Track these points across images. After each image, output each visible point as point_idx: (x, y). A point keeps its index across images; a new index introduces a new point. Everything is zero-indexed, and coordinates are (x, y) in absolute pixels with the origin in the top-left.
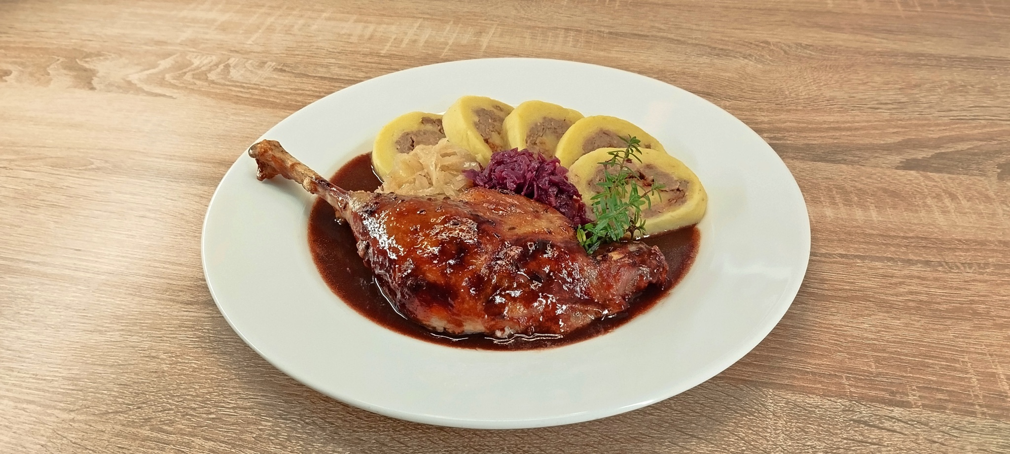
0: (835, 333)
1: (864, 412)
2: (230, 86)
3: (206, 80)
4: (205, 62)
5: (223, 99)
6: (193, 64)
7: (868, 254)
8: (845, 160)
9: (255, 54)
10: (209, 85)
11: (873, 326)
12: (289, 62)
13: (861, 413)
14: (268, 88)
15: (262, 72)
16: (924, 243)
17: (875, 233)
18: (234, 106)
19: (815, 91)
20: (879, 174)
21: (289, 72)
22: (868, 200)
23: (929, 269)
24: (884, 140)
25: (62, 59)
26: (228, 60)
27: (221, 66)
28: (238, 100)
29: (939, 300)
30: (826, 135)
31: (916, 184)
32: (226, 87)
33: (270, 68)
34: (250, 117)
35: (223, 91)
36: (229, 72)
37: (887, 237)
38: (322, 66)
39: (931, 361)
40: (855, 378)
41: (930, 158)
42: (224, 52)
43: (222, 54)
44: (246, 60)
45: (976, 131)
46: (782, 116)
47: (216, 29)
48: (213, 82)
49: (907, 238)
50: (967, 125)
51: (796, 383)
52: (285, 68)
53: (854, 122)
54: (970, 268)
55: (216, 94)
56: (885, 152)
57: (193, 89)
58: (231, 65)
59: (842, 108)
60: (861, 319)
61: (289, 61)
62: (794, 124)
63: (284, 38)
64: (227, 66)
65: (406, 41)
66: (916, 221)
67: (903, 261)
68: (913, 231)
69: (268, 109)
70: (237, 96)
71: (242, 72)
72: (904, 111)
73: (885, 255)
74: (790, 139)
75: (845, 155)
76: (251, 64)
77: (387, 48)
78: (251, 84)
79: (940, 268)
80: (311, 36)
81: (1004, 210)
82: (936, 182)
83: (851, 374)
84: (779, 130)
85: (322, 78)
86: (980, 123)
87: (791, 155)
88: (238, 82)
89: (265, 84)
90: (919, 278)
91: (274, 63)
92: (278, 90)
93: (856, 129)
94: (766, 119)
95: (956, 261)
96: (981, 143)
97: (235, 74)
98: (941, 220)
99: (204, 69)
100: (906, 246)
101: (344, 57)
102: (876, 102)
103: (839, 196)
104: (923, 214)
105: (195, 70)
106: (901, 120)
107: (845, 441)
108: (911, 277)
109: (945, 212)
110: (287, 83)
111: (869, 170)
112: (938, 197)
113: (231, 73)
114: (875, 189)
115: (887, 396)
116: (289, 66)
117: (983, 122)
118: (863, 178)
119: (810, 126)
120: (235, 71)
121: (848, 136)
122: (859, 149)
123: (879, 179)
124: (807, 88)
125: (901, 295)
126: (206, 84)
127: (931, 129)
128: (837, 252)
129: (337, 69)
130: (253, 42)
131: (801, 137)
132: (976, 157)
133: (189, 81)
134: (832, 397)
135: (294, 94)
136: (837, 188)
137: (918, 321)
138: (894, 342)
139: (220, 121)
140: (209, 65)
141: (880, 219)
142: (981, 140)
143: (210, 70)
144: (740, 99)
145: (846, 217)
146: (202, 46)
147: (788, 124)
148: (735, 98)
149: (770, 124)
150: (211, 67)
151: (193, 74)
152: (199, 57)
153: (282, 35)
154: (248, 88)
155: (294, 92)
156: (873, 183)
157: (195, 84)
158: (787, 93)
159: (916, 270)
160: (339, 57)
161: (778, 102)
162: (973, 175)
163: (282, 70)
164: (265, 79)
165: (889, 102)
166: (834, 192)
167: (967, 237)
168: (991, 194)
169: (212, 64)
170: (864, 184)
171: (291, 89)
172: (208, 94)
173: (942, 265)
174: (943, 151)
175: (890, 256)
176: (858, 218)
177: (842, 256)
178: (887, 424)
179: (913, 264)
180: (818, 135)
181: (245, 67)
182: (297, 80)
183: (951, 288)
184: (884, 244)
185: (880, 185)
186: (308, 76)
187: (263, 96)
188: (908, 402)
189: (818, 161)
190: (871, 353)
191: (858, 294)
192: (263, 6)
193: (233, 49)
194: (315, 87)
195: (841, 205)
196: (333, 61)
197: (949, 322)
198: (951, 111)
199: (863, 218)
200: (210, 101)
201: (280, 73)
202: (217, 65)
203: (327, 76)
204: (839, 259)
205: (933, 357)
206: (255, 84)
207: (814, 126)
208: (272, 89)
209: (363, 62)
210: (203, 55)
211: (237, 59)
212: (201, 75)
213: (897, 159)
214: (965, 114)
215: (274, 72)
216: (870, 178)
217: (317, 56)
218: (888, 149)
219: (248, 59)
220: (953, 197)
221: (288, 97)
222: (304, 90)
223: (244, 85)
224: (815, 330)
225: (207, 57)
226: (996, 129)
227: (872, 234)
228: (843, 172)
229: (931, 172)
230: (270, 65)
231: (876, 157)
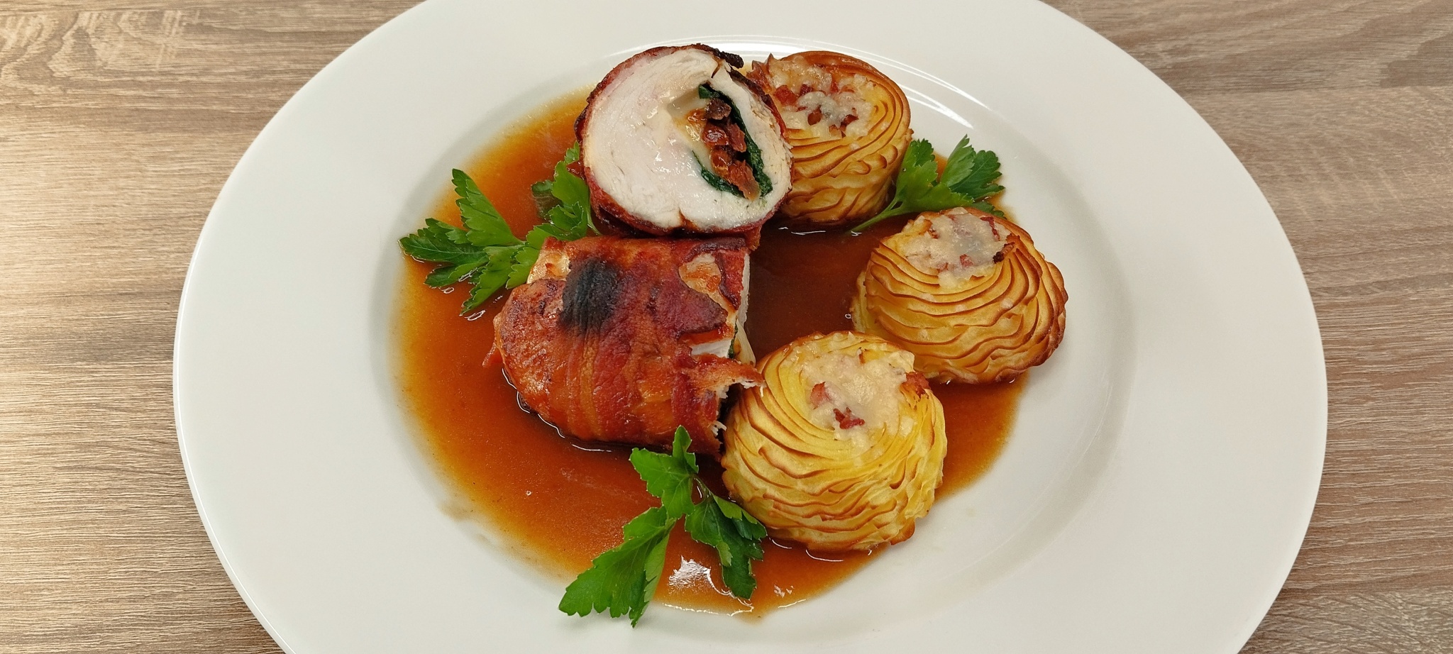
0: (1439, 451)
2: (109, 86)
3: (51, 79)
4: (29, 32)
5: (110, 124)
7: (1416, 274)
8: (1302, 81)
10: (65, 91)
14: (194, 78)
15: (165, 40)
17: (1407, 228)
18: (140, 137)
20: (1362, 103)
21: (221, 30)
22: (1370, 159)
24: (1340, 29)
26: (76, 17)
27: (69, 38)
28: (143, 120)
30: (1249, 31)
31: (1422, 112)
32: (104, 91)
33: (176, 25)
34: (191, 160)
35: (100, 104)
36: (92, 51)
37: (1428, 231)
41: (1419, 56)
44: (113, 13)
48: (67, 82)
51: (1427, 568)
52: (207, 21)
55: (92, 113)
56: (1352, 54)
57: (33, 109)
58: (90, 31)
62: (1192, 16)
64: (81, 35)
69: (222, 135)
70: (137, 110)
71: (120, 46)
73: (1440, 271)
74: (1201, 48)
75: (1297, 69)
76: (130, 21)
78: (152, 74)
82: (1446, 104)
84: (1178, 32)
85: (299, 35)
87: (1218, 83)
88: (124, 73)
89: (184, 70)
91: (179, 13)
92: (219, 80)
93: (1290, 12)
94: (1145, 12)
97: (109, 52)
99: (33, 50)
103: (1323, 159)
105: (14, 58)
110: (231, 60)
111: (1345, 95)
113: (99, 54)
114: (1370, 135)
116: (215, 16)
118: (1344, 115)
119: (1219, 16)
120: (103, 45)
121: (1284, 28)
122: (1312, 54)
123: (1367, 113)
126: (54, 89)
128: (1371, 280)
131: (1215, 42)
133: (15, 89)
135: (258, 85)
136: (1314, 143)
139: (130, 182)
140: (41, 39)
141: (1403, 195)
143: (49, 53)
145: (1353, 201)
147: (1183, 16)
149: (1155, 20)
150: (45, 43)
151: (17, 69)
152: (9, 21)
154: (154, 86)
155: (255, 80)
156: (1360, 121)
157: (33, 95)
163: (204, 29)
164: (178, 55)
166: (1315, 152)
169: (45, 35)
170: (1352, 127)
171: (246, 73)
172: (71, 116)
174: (1430, 38)
175: (1447, 270)
176: (1372, 200)
177: (1383, 285)
180: (1240, 32)
181: (120, 32)
182: (249, 47)
184: (1431, 248)
185: (1373, 125)
186: (267, 35)
187: (195, 101)
189: (1263, 90)
191: (1438, 359)
194: (295, 61)
195: (1336, 179)
199: (1378, 199)
201: (203, 37)
202: (58, 35)
203: (305, 27)
204: (1381, 293)
206: (162, 73)
207: (1225, 15)
208: (204, 79)
210: (17, 15)
211: (95, 15)
212: (35, 68)
213: (1372, 65)
215: (190, 36)
216: (1353, 112)
218: (1353, 46)
219: (119, 11)
221: (250, 96)
222: (274, 73)
223: (141, 79)
224: (1407, 451)
225: (27, 20)
227: (1406, 231)
228: (1309, 107)
229: (1432, 85)
230: (174, 19)
231: (1344, 66)
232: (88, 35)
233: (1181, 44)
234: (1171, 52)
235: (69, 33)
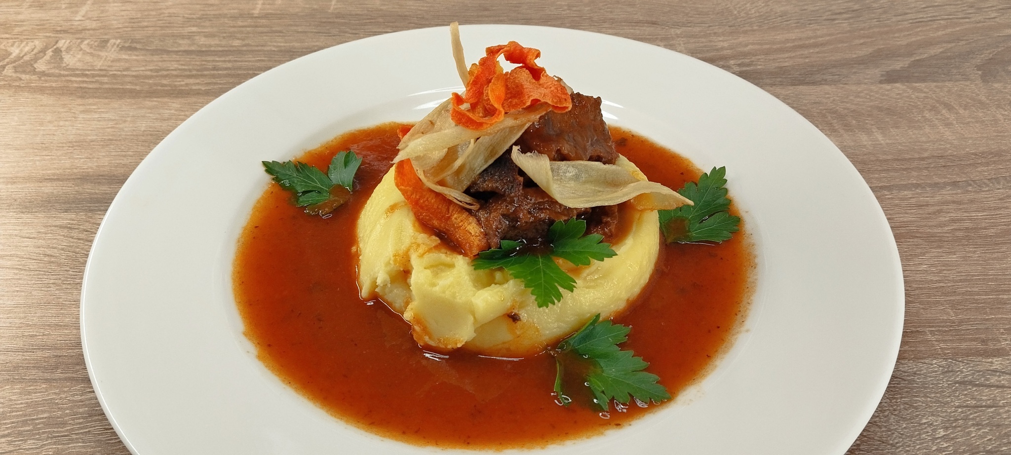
1: (964, 370)
2: (67, 76)
3: (34, 72)
4: (27, 49)
5: (63, 94)
6: (10, 54)
7: (892, 183)
8: (826, 80)
9: (91, 32)
10: (40, 78)
11: (932, 265)
12: (138, 36)
13: (962, 372)
14: (119, 73)
15: (107, 54)
16: (942, 162)
17: (889, 158)
18: (79, 101)
19: (763, 7)
20: (865, 92)
21: (141, 49)
22: (867, 121)
23: (959, 191)
24: (855, 54)
26: (57, 42)
27: (50, 53)
28: (83, 93)
29: (983, 225)
30: (793, 55)
31: (907, 97)
32: (64, 79)
33: (115, 46)
34: (107, 112)
35: (60, 84)
36: (62, 59)
37: (903, 160)
38: (183, 37)
39: (1005, 297)
40: (939, 331)
41: (908, 67)
42: (48, 34)
43: (47, 37)
44: (79, 41)
45: (940, 33)
46: (741, 39)
47: (31, 6)
48: (43, 74)
49: (923, 159)
50: (928, 28)
52: (134, 45)
53: (816, 37)
54: (999, 183)
55: (53, 89)
56: (862, 67)
57: (19, 87)
58: (63, 49)
59: (798, 23)
60: (917, 261)
61: (138, 35)
62: (757, 47)
63: (123, 8)
64: (58, 51)
66: (924, 139)
67: (930, 185)
68: (926, 150)
69: (128, 100)
70: (81, 87)
71: (79, 56)
72: (861, 19)
73: (910, 182)
74: (759, 63)
75: (823, 74)
76: (88, 44)
77: (259, 6)
78: (94, 70)
79: (970, 188)
81: (1003, 115)
82: (925, 92)
83: (933, 327)
84: (745, 55)
85: (188, 52)
86: (940, 23)
87: (768, 81)
88: (77, 69)
89: (114, 68)
90: (954, 202)
91: (119, 41)
92: (134, 73)
93: (822, 45)
94: (726, 44)
95: (982, 177)
96: (950, 45)
97: (70, 60)
98: (948, 134)
99: (27, 58)
100: (926, 168)
101: (207, 23)
102: (829, 13)
103: (835, 121)
104: (927, 130)
105: (15, 62)
106: (862, 29)
107: (960, 410)
108: (946, 203)
109: (948, 125)
110: (144, 64)
111: (854, 88)
112: (933, 109)
113: (65, 60)
114: (869, 109)
115: (980, 346)
116: (140, 43)
117: (942, 22)
118: (851, 98)
119: (775, 47)
120: (69, 56)
121: (817, 53)
122: (834, 66)
123: (868, 97)
124: (754, 5)
125: (945, 225)
126: (34, 77)
127: (896, 35)
129: (203, 39)
130: (83, 17)
131: (770, 60)
132: (953, 61)
133: (11, 77)
134: (925, 358)
135: (157, 76)
137: (974, 252)
138: (961, 281)
139: (67, 123)
140: (34, 53)
141: (888, 141)
142: (949, 42)
143: (36, 59)
144: (689, 25)
145: (853, 144)
146: (17, 30)
148: (684, 25)
149: (732, 49)
150: (35, 55)
151: (14, 67)
152: (16, 44)
153: (120, 4)
154: (94, 76)
155: (155, 74)
156: (863, 102)
157: (21, 79)
158: (735, 12)
159: (947, 194)
160: (202, 24)
161: (730, 24)
162: (957, 81)
163: (131, 49)
164: (113, 61)
165: (843, 11)
166: (829, 118)
167: (981, 149)
168: (983, 99)
169: (35, 51)
170: (856, 104)
171: (151, 70)
172: (42, 90)
173: (970, 185)
174: (917, 58)
175: (915, 182)
176: (865, 143)
178: (993, 380)
179: (942, 188)
180: (787, 55)
181: (81, 50)
182: (156, 58)
183: (990, 209)
184: (904, 170)
185: (872, 104)
186: (168, 52)
187: (117, 83)
188: (1003, 349)
190: (943, 299)
193: (59, 29)
194: (182, 65)
195: (842, 132)
196: (194, 29)
197: (1004, 249)
198: (907, 14)
199: (870, 143)
200: (45, 99)
201: (129, 52)
202: (43, 51)
203: (193, 48)
205: (1005, 291)
206: (101, 70)
207: (778, 46)
208: (125, 73)
209: (234, 27)
210: (22, 41)
211: (68, 42)
212: (25, 66)
213: (876, 72)
214: (921, 16)
215: (122, 52)
216: (859, 97)
217: (172, 25)
218: (864, 62)
219: (83, 39)
220: (949, 108)
221: (151, 82)
222: (168, 70)
223: (87, 72)
225: (27, 43)
226: (958, 29)
227: (888, 160)
228: (828, 94)
229: (916, 83)
230: (115, 44)
231: (855, 73)
232: (61, 51)
233: (747, 61)
234: (739, 65)
235: (50, 50)
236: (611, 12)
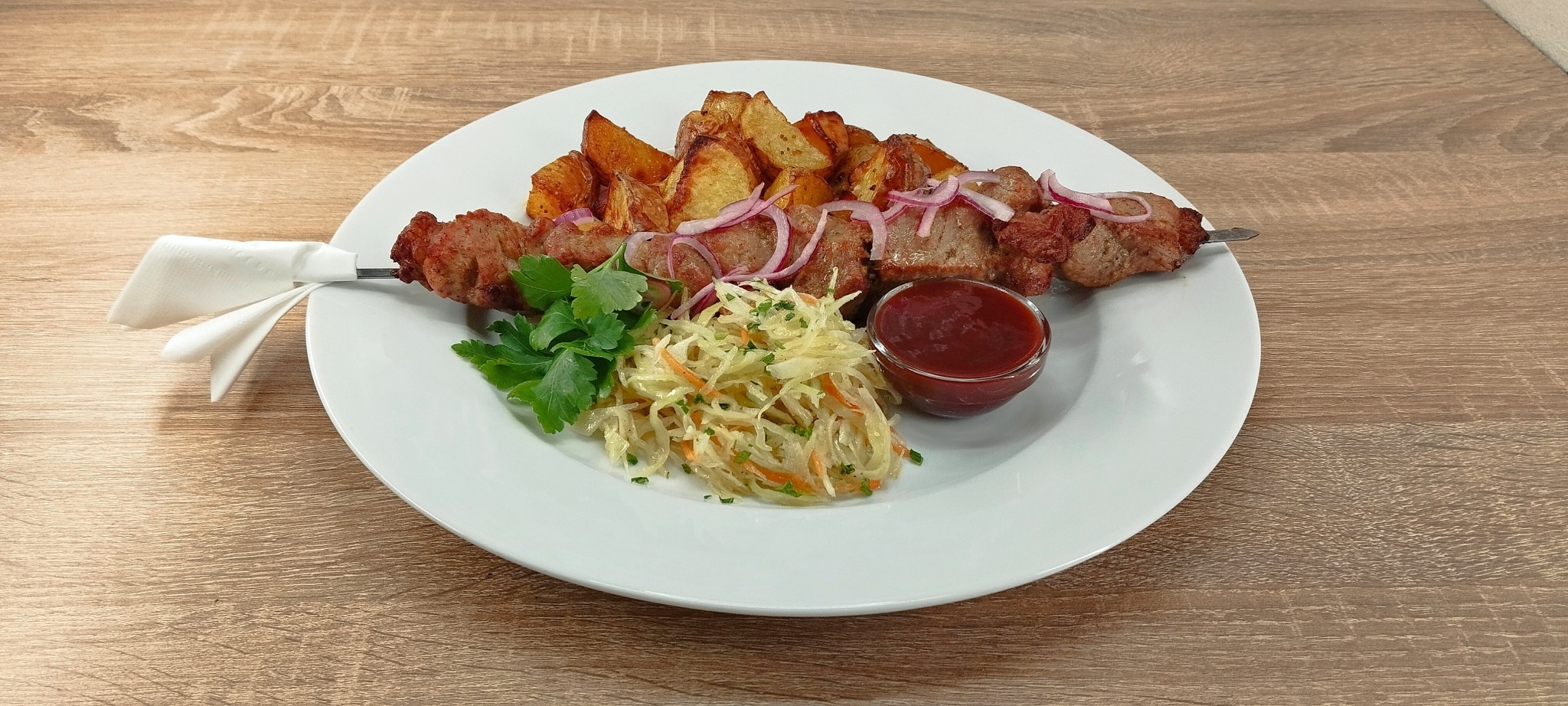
0: (1349, 351)
1: (1424, 433)
2: (354, 126)
3: (310, 120)
4: (292, 95)
5: (355, 146)
6: (274, 100)
7: (1341, 255)
8: (1260, 148)
9: (369, 78)
10: (320, 127)
11: (1387, 336)
12: (428, 85)
13: (1422, 435)
15: (395, 103)
16: (1397, 234)
17: (1337, 229)
18: (377, 154)
19: (1181, 67)
20: (1308, 160)
21: (437, 99)
22: (1310, 192)
23: (1417, 264)
24: (1294, 119)
25: (41, 111)
26: (329, 88)
27: (323, 100)
28: (379, 145)
29: (1445, 297)
30: (1222, 119)
31: (1356, 167)
32: (350, 129)
33: (404, 95)
35: (348, 135)
36: (341, 107)
37: (1353, 232)
38: (485, 87)
39: (1470, 367)
40: (1396, 397)
41: (1358, 135)
42: (313, 79)
43: (313, 82)
44: (357, 87)
45: (1394, 99)
46: (1157, 102)
47: (280, 46)
48: (322, 123)
49: (1376, 231)
50: (1380, 93)
51: (1333, 413)
52: (426, 94)
53: (1247, 101)
54: (1462, 257)
55: (342, 140)
56: (1302, 134)
57: (296, 137)
58: (339, 97)
59: (1224, 85)
60: (1371, 331)
61: (429, 83)
62: (1176, 110)
63: (401, 52)
64: (333, 99)
65: (592, 43)
66: (1376, 211)
67: (1384, 258)
68: (1379, 222)
70: (375, 139)
71: (363, 105)
72: (1299, 81)
73: (1361, 254)
75: (1257, 141)
76: (369, 92)
77: (569, 54)
78: (386, 121)
79: (1429, 261)
80: (442, 46)
81: (1467, 187)
82: (1377, 162)
83: (1389, 393)
84: (1163, 119)
86: (1394, 88)
88: (365, 120)
90: (1411, 275)
91: (406, 89)
93: (1254, 109)
94: (1140, 107)
95: (1443, 250)
96: (1406, 112)
97: (353, 108)
98: (1403, 206)
99: (296, 105)
100: (1379, 240)
101: (510, 72)
102: (1261, 74)
103: (1274, 191)
104: (1380, 201)
105: (282, 108)
106: (1300, 93)
107: (1420, 469)
108: (1405, 275)
109: (1404, 196)
110: (445, 115)
111: (1294, 156)
112: (1386, 179)
113: (346, 109)
114: (1312, 178)
115: (1441, 412)
116: (433, 92)
117: (1395, 86)
118: (1292, 167)
119: (1198, 110)
120: (349, 104)
121: (1249, 118)
122: (1270, 133)
123: (1311, 166)
124: (1171, 64)
125: (1402, 298)
126: (312, 127)
127: (1341, 100)
128: (1305, 257)
129: (510, 89)
130: (353, 60)
131: (1194, 124)
132: (1409, 129)
133: (283, 125)
134: (1381, 422)
136: (1266, 182)
137: (1435, 324)
138: (1419, 351)
140: (303, 99)
141: (1335, 212)
142: (1405, 109)
143: (308, 107)
144: (1094, 84)
145: (1295, 214)
146: (272, 72)
147: (1169, 110)
148: (1088, 84)
149: (1147, 112)
150: (306, 101)
151: (283, 115)
152: (277, 88)
153: (395, 47)
154: (387, 127)
156: (1306, 171)
157: (297, 129)
158: (1149, 72)
159: (1403, 266)
160: (504, 73)
161: (1144, 84)
162: (1413, 150)
163: (422, 98)
164: (406, 111)
165: (1277, 72)
166: (1267, 187)
167: (1442, 222)
168: (1445, 169)
169: (304, 97)
170: (1297, 173)
172: (328, 141)
173: (1430, 258)
174: (1368, 125)
175: (1366, 254)
176: (1309, 214)
177: (1313, 261)
178: (1456, 443)
179: (1398, 260)
180: (1213, 120)
181: (362, 97)
182: (458, 109)
183: (1452, 282)
184: (1354, 242)
185: (1315, 173)
187: (418, 136)
188: (1465, 414)
189: (1230, 152)
190: (1399, 367)
191: (1354, 302)
192: (337, 7)
193: (326, 73)
195: (1282, 202)
196: (496, 78)
197: (1468, 321)
198: (1354, 77)
199: (1315, 213)
200: (334, 151)
201: (424, 102)
202: (315, 97)
204: (1311, 265)
205: (1469, 361)
206: (393, 121)
207: (1202, 110)
208: (425, 125)
209: (544, 76)
210: (283, 86)
211: (343, 88)
212: (300, 114)
213: (1320, 140)
214: (1371, 79)
215: (414, 102)
216: (1299, 165)
217: (467, 73)
218: (1304, 129)
219: (361, 87)
220: (1405, 179)
223: (378, 123)
224: (1325, 350)
225: (291, 88)
226: (1415, 94)
227: (1335, 232)
228: (1264, 162)
229: (1366, 152)
230: (402, 92)
231: (1294, 140)
232: (337, 98)
233: (1166, 125)
234: (1157, 129)
235: (323, 97)
236: (999, 69)
